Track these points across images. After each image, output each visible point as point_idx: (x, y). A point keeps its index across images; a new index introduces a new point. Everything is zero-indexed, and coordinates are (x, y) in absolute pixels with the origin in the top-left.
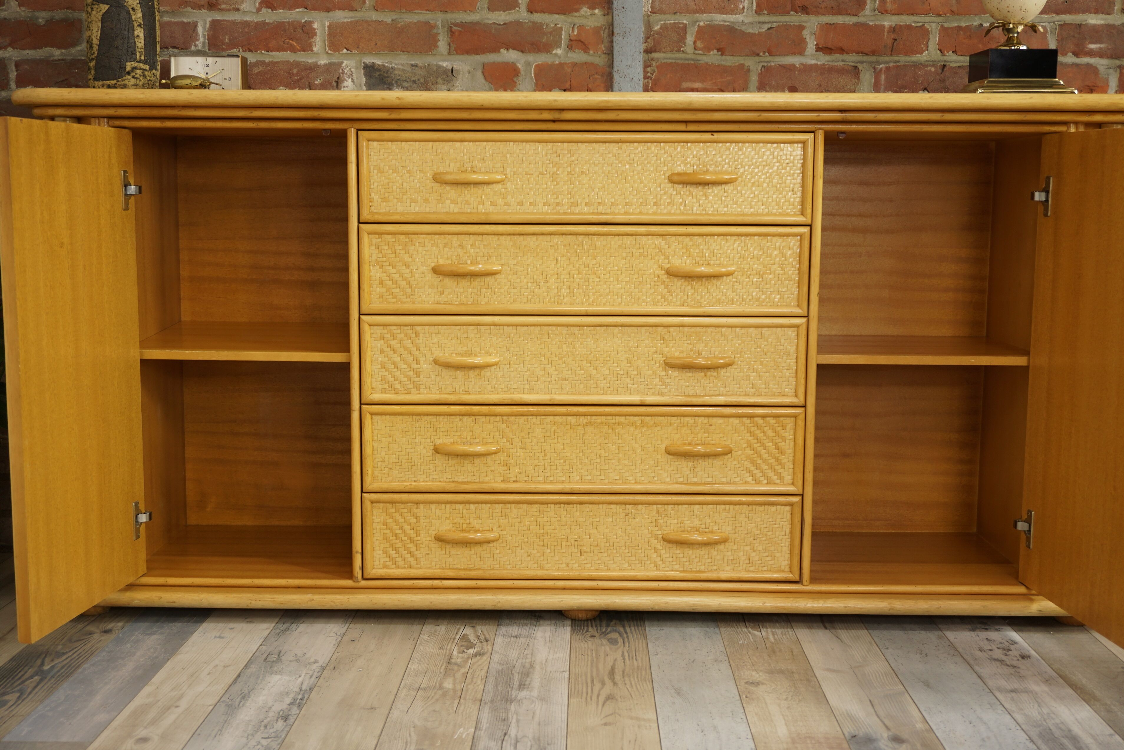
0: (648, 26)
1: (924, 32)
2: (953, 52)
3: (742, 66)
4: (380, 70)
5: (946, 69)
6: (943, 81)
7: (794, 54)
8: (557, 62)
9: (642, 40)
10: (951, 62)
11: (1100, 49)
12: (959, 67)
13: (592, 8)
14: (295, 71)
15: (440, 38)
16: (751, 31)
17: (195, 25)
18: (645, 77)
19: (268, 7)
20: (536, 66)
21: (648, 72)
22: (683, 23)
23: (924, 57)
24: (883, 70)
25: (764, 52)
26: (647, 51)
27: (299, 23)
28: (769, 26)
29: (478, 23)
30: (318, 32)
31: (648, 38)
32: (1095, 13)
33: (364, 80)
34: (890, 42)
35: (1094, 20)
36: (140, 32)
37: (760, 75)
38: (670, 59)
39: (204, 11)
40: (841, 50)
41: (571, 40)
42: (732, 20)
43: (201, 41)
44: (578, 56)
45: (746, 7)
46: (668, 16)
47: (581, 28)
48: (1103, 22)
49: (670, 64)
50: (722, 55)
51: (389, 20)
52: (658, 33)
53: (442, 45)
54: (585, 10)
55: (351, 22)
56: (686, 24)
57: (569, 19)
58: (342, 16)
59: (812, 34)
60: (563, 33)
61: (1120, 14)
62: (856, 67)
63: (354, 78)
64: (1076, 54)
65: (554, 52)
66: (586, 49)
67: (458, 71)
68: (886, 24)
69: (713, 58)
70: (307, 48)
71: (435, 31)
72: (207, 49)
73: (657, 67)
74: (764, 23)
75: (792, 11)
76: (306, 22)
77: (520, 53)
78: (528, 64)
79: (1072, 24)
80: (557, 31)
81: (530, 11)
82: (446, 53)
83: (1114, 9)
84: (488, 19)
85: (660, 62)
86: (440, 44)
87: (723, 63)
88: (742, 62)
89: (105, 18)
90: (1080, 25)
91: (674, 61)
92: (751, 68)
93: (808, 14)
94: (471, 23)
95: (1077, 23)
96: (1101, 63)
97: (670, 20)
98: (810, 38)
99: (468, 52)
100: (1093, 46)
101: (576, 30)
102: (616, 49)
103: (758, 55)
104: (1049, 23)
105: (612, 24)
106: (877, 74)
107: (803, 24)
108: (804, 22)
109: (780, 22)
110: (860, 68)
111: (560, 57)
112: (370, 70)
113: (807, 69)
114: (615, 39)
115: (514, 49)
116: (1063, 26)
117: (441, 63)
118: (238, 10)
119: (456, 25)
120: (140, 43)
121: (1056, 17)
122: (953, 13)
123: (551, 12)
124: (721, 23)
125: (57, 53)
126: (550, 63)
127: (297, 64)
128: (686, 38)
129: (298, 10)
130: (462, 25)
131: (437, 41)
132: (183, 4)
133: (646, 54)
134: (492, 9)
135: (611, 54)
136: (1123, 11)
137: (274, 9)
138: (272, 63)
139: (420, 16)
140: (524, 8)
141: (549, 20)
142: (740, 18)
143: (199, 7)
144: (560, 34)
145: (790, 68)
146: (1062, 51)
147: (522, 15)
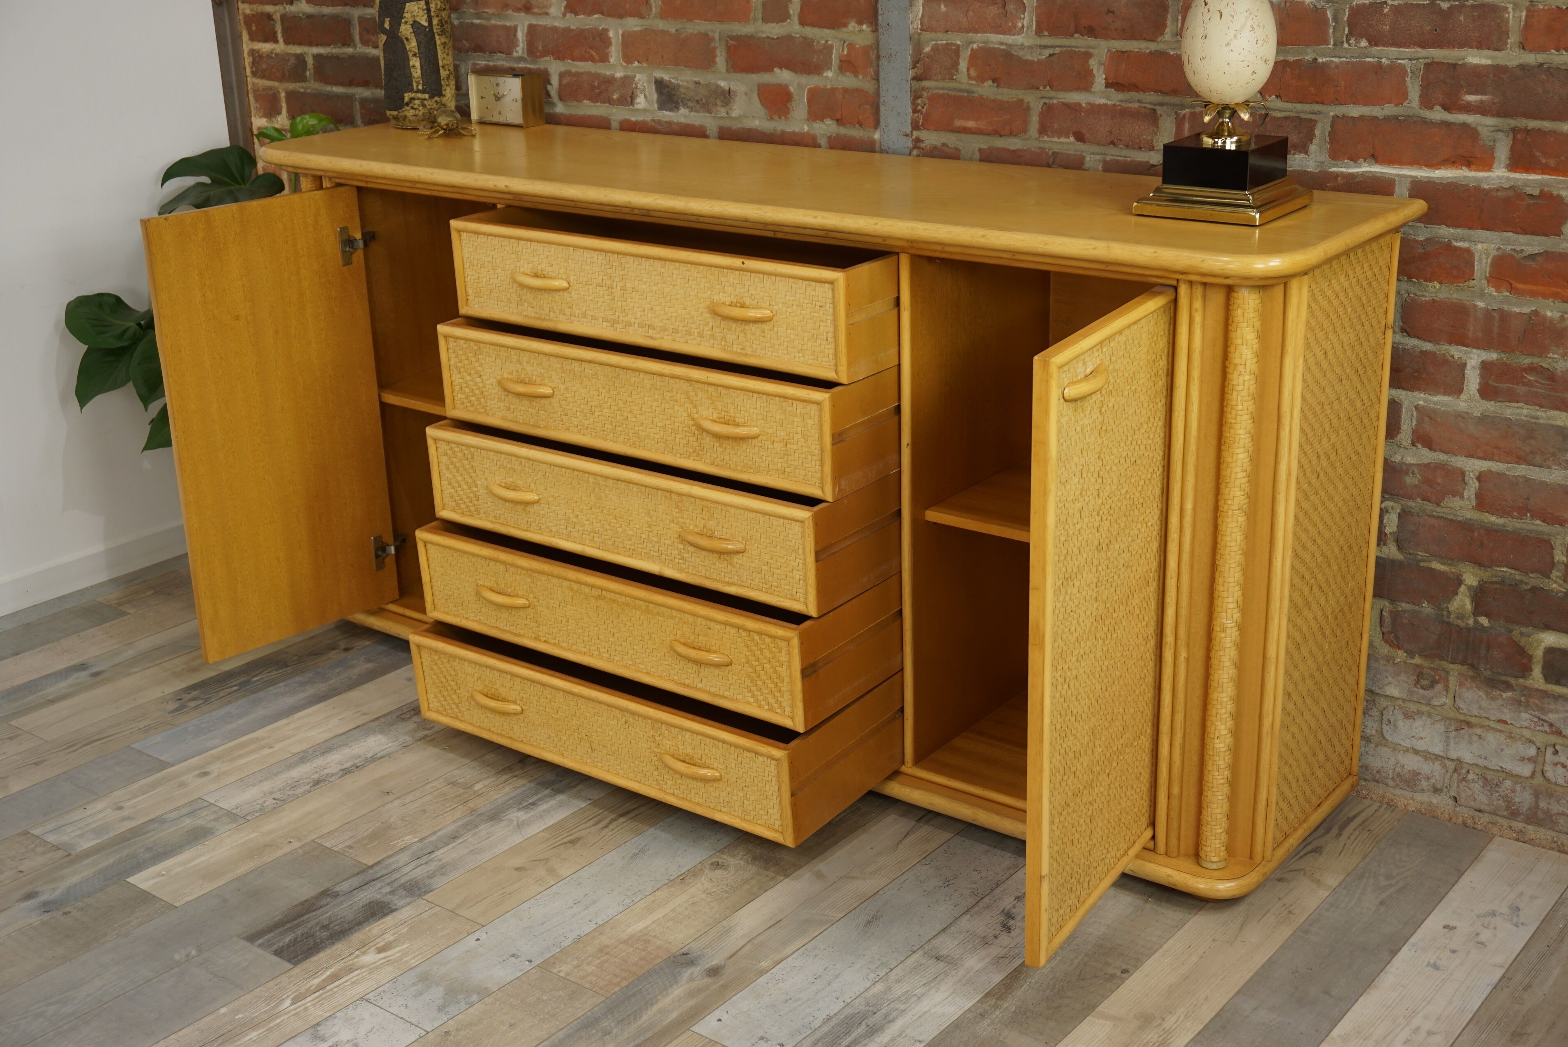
0: (918, 47)
2: (1277, 96)
3: (1021, 101)
4: (667, 87)
5: (1268, 119)
7: (1078, 89)
8: (829, 87)
9: (909, 65)
10: (1275, 110)
11: (1482, 102)
12: (1286, 118)
13: (860, 23)
14: (596, 83)
15: (718, 52)
16: (1029, 58)
17: (515, 29)
18: (915, 111)
19: (571, 12)
20: (810, 90)
21: (918, 105)
22: (955, 44)
24: (1187, 117)
25: (1045, 87)
26: (916, 78)
27: (597, 30)
28: (1051, 51)
29: (751, 37)
30: (613, 41)
31: (917, 62)
32: (1478, 48)
33: (655, 96)
35: (1476, 58)
36: (415, 62)
37: (1043, 116)
38: (943, 89)
39: (521, 14)
40: (1134, 87)
41: (841, 61)
42: (1010, 42)
43: (521, 47)
44: (848, 81)
45: (1025, 25)
46: (940, 35)
47: (851, 46)
48: (1489, 62)
49: (942, 95)
50: (998, 86)
51: (673, 30)
52: (928, 56)
53: (721, 60)
54: (852, 25)
55: (641, 31)
56: (959, 46)
57: (839, 35)
58: (633, 24)
59: (1100, 64)
60: (834, 51)
61: (1517, 49)
62: (1154, 110)
63: (647, 94)
64: (1447, 108)
65: (826, 74)
66: (856, 72)
67: (735, 92)
69: (987, 90)
70: (604, 59)
71: (713, 45)
72: (525, 55)
73: (929, 99)
74: (1046, 47)
75: (1076, 32)
76: (603, 29)
77: (793, 74)
78: (800, 87)
79: (1443, 63)
80: (828, 49)
81: (802, 23)
82: (724, 70)
83: (1506, 43)
84: (763, 32)
85: (931, 92)
86: (718, 59)
87: (999, 97)
88: (1021, 97)
89: (387, 49)
90: (1455, 66)
91: (946, 92)
92: (1032, 105)
93: (1096, 37)
94: (746, 36)
95: (1451, 61)
96: (1484, 124)
97: (943, 39)
98: (1098, 70)
99: (744, 71)
100: (1471, 98)
101: (846, 49)
102: (882, 75)
103: (1038, 88)
104: (1410, 60)
105: (878, 46)
107: (1091, 50)
108: (1092, 47)
109: (1064, 46)
110: (1159, 113)
111: (831, 81)
112: (660, 85)
113: (1095, 110)
114: (881, 62)
115: (787, 68)
116: (1431, 66)
117: (719, 82)
118: (547, 14)
119: (732, 38)
120: (417, 73)
121: (1422, 52)
123: (821, 26)
124: (996, 46)
126: (822, 87)
127: (597, 76)
128: (959, 64)
129: (596, 16)
130: (738, 38)
131: (715, 56)
132: (506, 6)
133: (914, 82)
134: (765, 20)
135: (878, 80)
136: (1523, 47)
137: (576, 14)
138: (578, 74)
139: (697, 27)
140: (796, 19)
141: (820, 35)
142: (1018, 39)
143: (518, 10)
144: (831, 54)
145: (1074, 108)
146: (1426, 102)
147: (794, 28)
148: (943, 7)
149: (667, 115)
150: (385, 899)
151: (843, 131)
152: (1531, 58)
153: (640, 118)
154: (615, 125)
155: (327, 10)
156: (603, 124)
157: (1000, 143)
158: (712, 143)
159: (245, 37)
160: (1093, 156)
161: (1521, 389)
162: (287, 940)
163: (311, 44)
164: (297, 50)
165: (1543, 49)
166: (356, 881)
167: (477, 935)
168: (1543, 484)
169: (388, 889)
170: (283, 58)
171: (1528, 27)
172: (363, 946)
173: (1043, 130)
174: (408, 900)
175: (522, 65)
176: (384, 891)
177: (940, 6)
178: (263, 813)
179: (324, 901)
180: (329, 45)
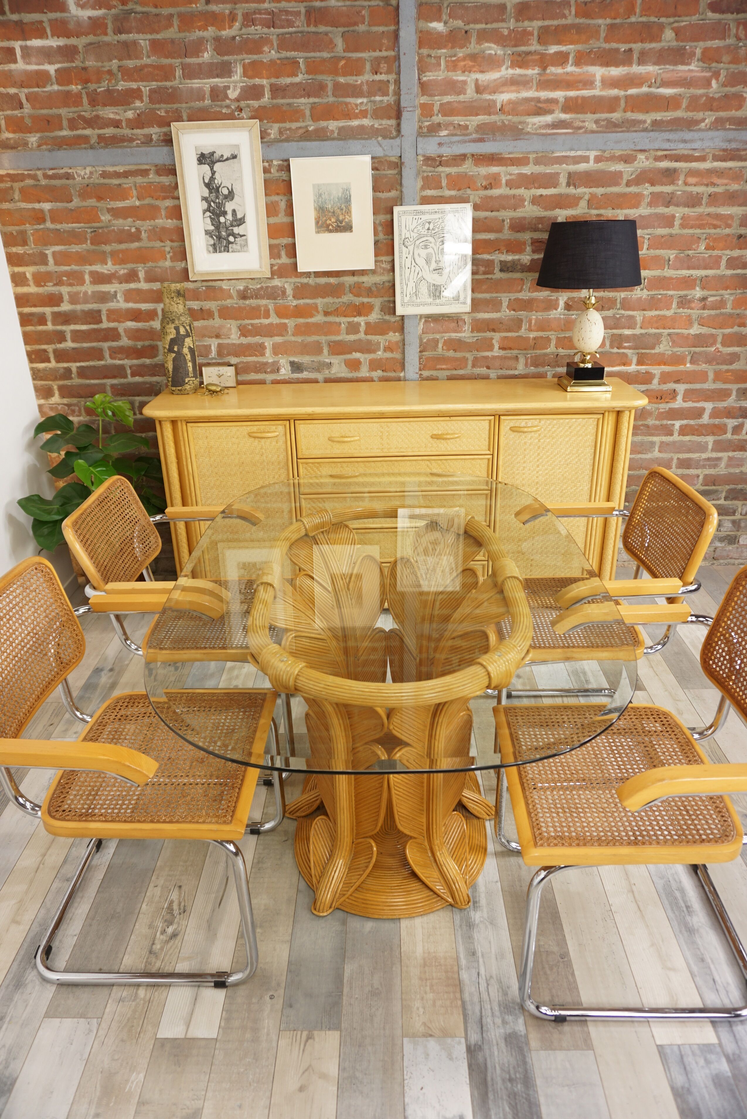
0: (421, 339)
1: (548, 339)
2: (562, 348)
3: (464, 357)
4: (297, 364)
5: (558, 356)
6: (557, 362)
7: (488, 351)
8: (379, 358)
9: (418, 347)
10: (561, 353)
11: (629, 345)
13: (394, 332)
14: (258, 365)
15: (324, 348)
16: (469, 341)
17: (210, 346)
18: (420, 364)
19: (243, 336)
20: (370, 360)
21: (421, 361)
22: (437, 338)
23: (548, 350)
24: (529, 357)
25: (475, 351)
26: (420, 352)
27: (258, 343)
28: (477, 338)
29: (341, 341)
30: (268, 347)
31: (421, 346)
32: (628, 329)
33: (290, 368)
34: (533, 344)
35: (627, 332)
36: (190, 364)
37: (473, 361)
38: (432, 354)
39: (214, 339)
40: (510, 349)
41: (385, 348)
42: (460, 336)
43: (214, 353)
44: (389, 355)
45: (466, 329)
47: (390, 342)
48: (631, 333)
49: (431, 357)
50: (455, 352)
51: (300, 340)
52: (425, 343)
53: (325, 351)
54: (391, 334)
55: (282, 342)
57: (385, 337)
58: (278, 339)
59: (497, 341)
60: (381, 344)
61: (639, 329)
63: (286, 367)
64: (618, 348)
65: (377, 353)
66: (392, 351)
67: (333, 364)
68: (531, 336)
69: (451, 354)
70: (263, 355)
71: (321, 345)
72: (217, 357)
73: (426, 359)
74: (475, 337)
75: (488, 331)
76: (261, 342)
77: (362, 354)
78: (365, 359)
79: (617, 334)
80: (379, 343)
81: (366, 334)
82: (327, 355)
83: (636, 327)
84: (346, 338)
85: (426, 356)
87: (456, 356)
88: (464, 355)
89: (174, 360)
91: (433, 356)
92: (469, 358)
93: (495, 332)
94: (338, 340)
95: (619, 334)
96: (629, 352)
97: (431, 336)
98: (496, 344)
99: (337, 354)
100: (626, 344)
101: (387, 343)
102: (406, 352)
103: (472, 352)
104: (606, 334)
105: (404, 340)
106: (527, 359)
107: (493, 337)
109: (482, 336)
110: (519, 357)
111: (380, 355)
112: (292, 364)
113: (494, 358)
114: (405, 348)
115: (359, 352)
116: (613, 335)
117: (325, 360)
118: (229, 338)
119: (331, 342)
120: (191, 369)
121: (610, 331)
122: (562, 330)
123: (375, 335)
124: (455, 338)
125: (148, 361)
126: (375, 358)
127: (258, 362)
128: (438, 345)
129: (257, 337)
130: (334, 342)
131: (323, 350)
132: (204, 336)
134: (347, 334)
135: (404, 354)
136: (641, 328)
137: (246, 337)
138: (247, 362)
139: (315, 338)
140: (363, 333)
141: (375, 338)
142: (463, 335)
145: (486, 358)
146: (612, 347)
147: (361, 335)
148: (432, 325)
149: (296, 375)
151: (385, 374)
152: (643, 331)
153: (282, 378)
154: (267, 382)
155: (85, 345)
156: (263, 382)
157: (455, 372)
158: (321, 385)
160: (493, 374)
161: (639, 432)
163: (75, 362)
164: (65, 365)
165: (648, 328)
168: (646, 459)
170: (55, 370)
171: (643, 321)
173: (473, 366)
177: (429, 325)
180: (88, 361)
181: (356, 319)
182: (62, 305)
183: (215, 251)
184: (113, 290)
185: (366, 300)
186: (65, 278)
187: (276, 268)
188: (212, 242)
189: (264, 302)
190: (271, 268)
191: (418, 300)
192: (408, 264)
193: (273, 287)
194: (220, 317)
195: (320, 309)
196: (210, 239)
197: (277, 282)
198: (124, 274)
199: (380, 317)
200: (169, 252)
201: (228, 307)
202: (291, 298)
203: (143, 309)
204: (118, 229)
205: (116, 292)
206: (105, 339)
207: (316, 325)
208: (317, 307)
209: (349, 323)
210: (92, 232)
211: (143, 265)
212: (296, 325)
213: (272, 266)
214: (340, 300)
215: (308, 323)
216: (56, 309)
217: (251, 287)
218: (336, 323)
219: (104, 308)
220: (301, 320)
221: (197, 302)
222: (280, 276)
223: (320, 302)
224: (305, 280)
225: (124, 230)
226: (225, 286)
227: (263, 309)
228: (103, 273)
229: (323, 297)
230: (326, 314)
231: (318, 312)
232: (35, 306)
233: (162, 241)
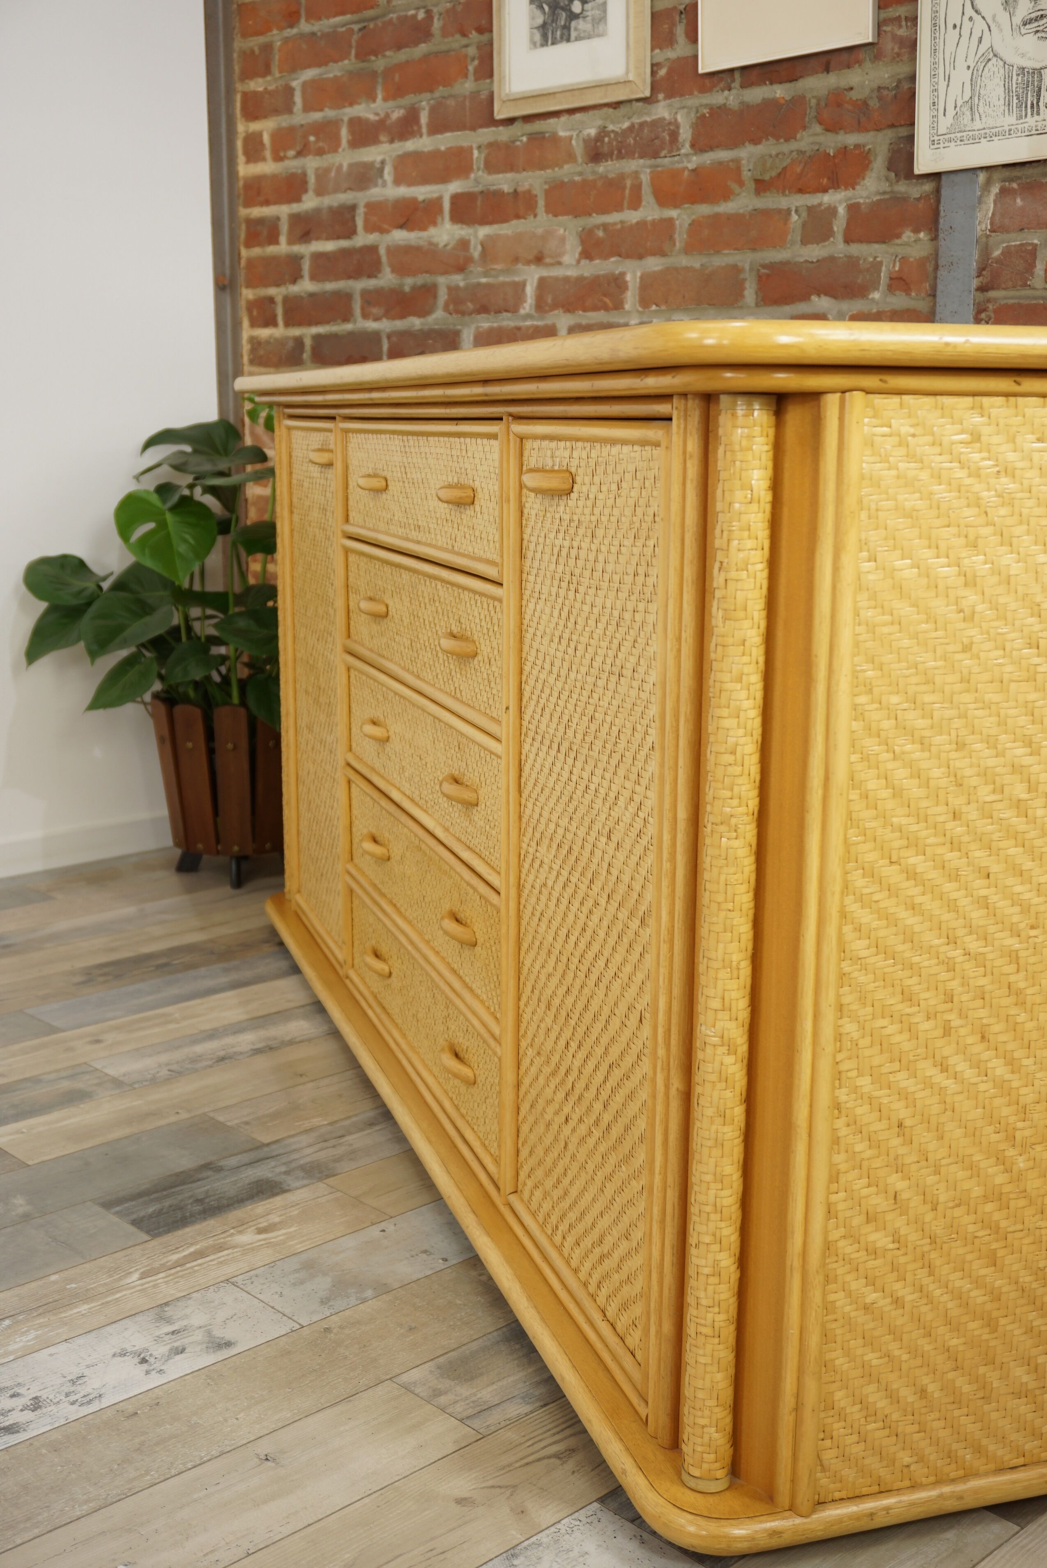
0: (986, 252)
8: (875, 311)
9: (974, 274)
13: (916, 231)
15: (747, 285)
17: (523, 284)
19: (586, 258)
22: (1032, 244)
26: (982, 289)
27: (613, 274)
29: (787, 263)
30: (630, 285)
31: (984, 269)
38: (1012, 298)
39: (532, 267)
41: (891, 279)
43: (529, 303)
44: (899, 301)
46: (1013, 235)
47: (904, 260)
49: (1012, 306)
51: (697, 265)
52: (998, 261)
53: (750, 293)
54: (908, 235)
55: (662, 271)
56: (1036, 245)
57: (892, 247)
58: (654, 264)
60: (884, 268)
65: (871, 296)
66: (907, 289)
70: (619, 305)
71: (742, 276)
72: (533, 312)
73: (995, 311)
76: (620, 273)
77: (833, 300)
78: (841, 314)
80: (876, 266)
81: (847, 241)
82: (753, 304)
84: (800, 256)
85: (998, 304)
86: (746, 293)
91: (1017, 301)
94: (781, 262)
97: (1016, 240)
99: (777, 302)
101: (898, 264)
102: (940, 287)
105: (937, 254)
111: (877, 303)
114: (939, 273)
115: (826, 294)
118: (559, 263)
119: (764, 266)
123: (869, 241)
126: (866, 312)
128: (1035, 266)
129: (613, 259)
130: (771, 266)
131: (743, 289)
132: (516, 260)
133: (978, 294)
134: (804, 242)
135: (934, 296)
137: (591, 259)
140: (840, 237)
141: (867, 251)
143: (528, 263)
144: (880, 271)
147: (837, 247)
148: (1019, 201)
150: (277, 1179)
155: (328, 286)
159: (246, 323)
162: (151, 1210)
163: (310, 324)
164: (296, 332)
166: (245, 1158)
167: (383, 1225)
169: (283, 1169)
170: (281, 342)
172: (241, 1226)
174: (305, 1182)
175: (528, 323)
176: (277, 1170)
177: (1015, 200)
178: (154, 1082)
179: (204, 1175)
180: (327, 322)
181: (827, 198)
182: (305, 197)
183: (545, 43)
184: (379, 158)
185: (851, 139)
186: (312, 138)
187: (663, 72)
188: (540, 20)
189: (631, 165)
190: (653, 73)
191: (978, 124)
192: (954, 17)
193: (655, 124)
194: (547, 212)
195: (746, 175)
196: (538, 13)
197: (662, 110)
198: (399, 120)
199: (885, 186)
200: (473, 59)
201: (562, 184)
202: (686, 149)
203: (421, 198)
204: (399, 18)
205: (383, 162)
206: (357, 273)
207: (735, 219)
208: (739, 169)
209: (810, 209)
210: (360, 30)
211: (428, 95)
212: (692, 224)
213: (655, 67)
214: (793, 145)
215: (717, 216)
216: (295, 208)
217: (611, 127)
218: (779, 211)
219: (361, 198)
220: (704, 209)
221: (509, 175)
222: (670, 95)
223: (747, 154)
224: (718, 98)
225: (406, 16)
226: (561, 128)
227: (628, 183)
228: (367, 121)
229: (756, 141)
230: (761, 186)
231: (741, 183)
232: (267, 203)
233: (464, 35)
